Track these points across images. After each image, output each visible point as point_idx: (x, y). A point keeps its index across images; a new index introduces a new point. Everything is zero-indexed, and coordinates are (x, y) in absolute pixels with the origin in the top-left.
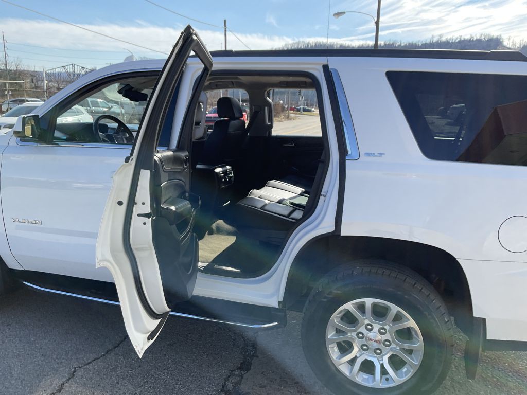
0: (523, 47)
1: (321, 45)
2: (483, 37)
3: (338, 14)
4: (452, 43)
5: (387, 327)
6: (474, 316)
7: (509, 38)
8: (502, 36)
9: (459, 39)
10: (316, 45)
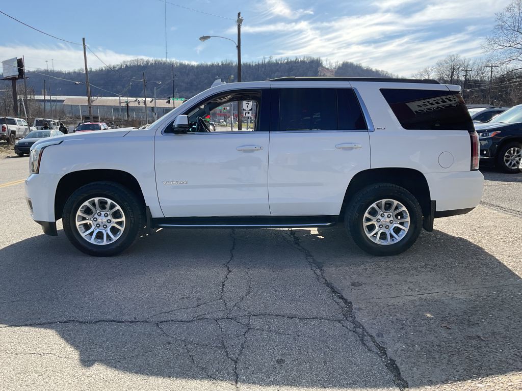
0: (338, 68)
1: (161, 63)
2: (306, 59)
3: (204, 38)
4: (281, 63)
5: (391, 214)
6: (431, 200)
7: (327, 60)
8: (321, 58)
9: (286, 61)
10: (155, 63)
